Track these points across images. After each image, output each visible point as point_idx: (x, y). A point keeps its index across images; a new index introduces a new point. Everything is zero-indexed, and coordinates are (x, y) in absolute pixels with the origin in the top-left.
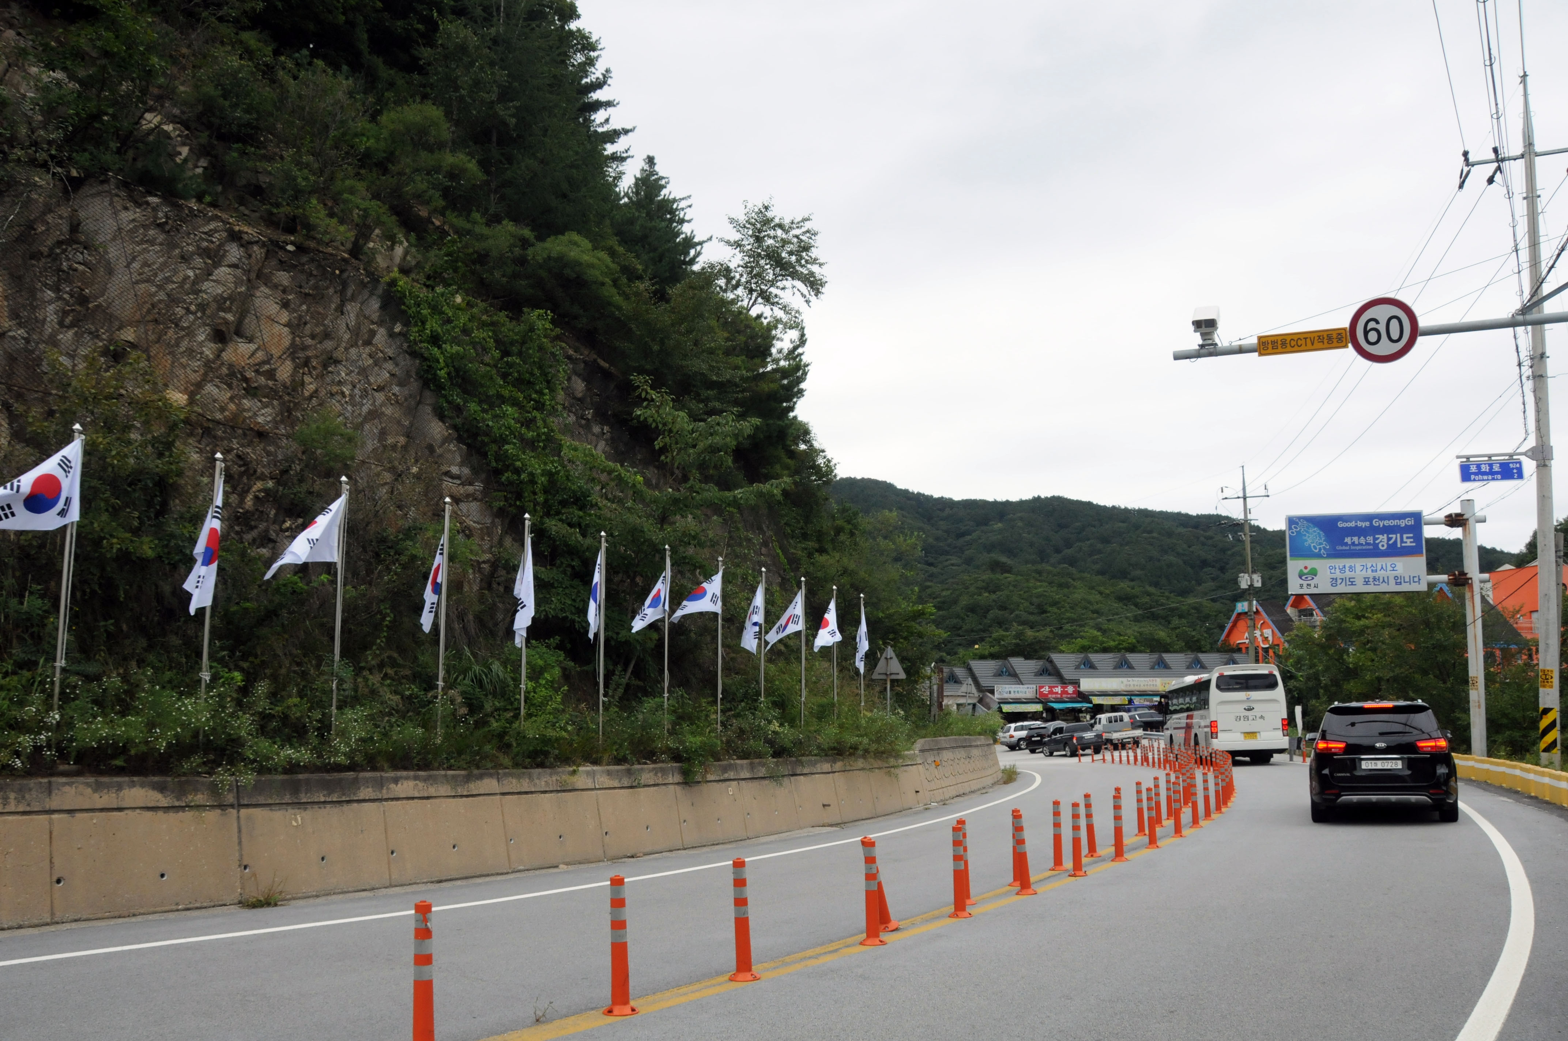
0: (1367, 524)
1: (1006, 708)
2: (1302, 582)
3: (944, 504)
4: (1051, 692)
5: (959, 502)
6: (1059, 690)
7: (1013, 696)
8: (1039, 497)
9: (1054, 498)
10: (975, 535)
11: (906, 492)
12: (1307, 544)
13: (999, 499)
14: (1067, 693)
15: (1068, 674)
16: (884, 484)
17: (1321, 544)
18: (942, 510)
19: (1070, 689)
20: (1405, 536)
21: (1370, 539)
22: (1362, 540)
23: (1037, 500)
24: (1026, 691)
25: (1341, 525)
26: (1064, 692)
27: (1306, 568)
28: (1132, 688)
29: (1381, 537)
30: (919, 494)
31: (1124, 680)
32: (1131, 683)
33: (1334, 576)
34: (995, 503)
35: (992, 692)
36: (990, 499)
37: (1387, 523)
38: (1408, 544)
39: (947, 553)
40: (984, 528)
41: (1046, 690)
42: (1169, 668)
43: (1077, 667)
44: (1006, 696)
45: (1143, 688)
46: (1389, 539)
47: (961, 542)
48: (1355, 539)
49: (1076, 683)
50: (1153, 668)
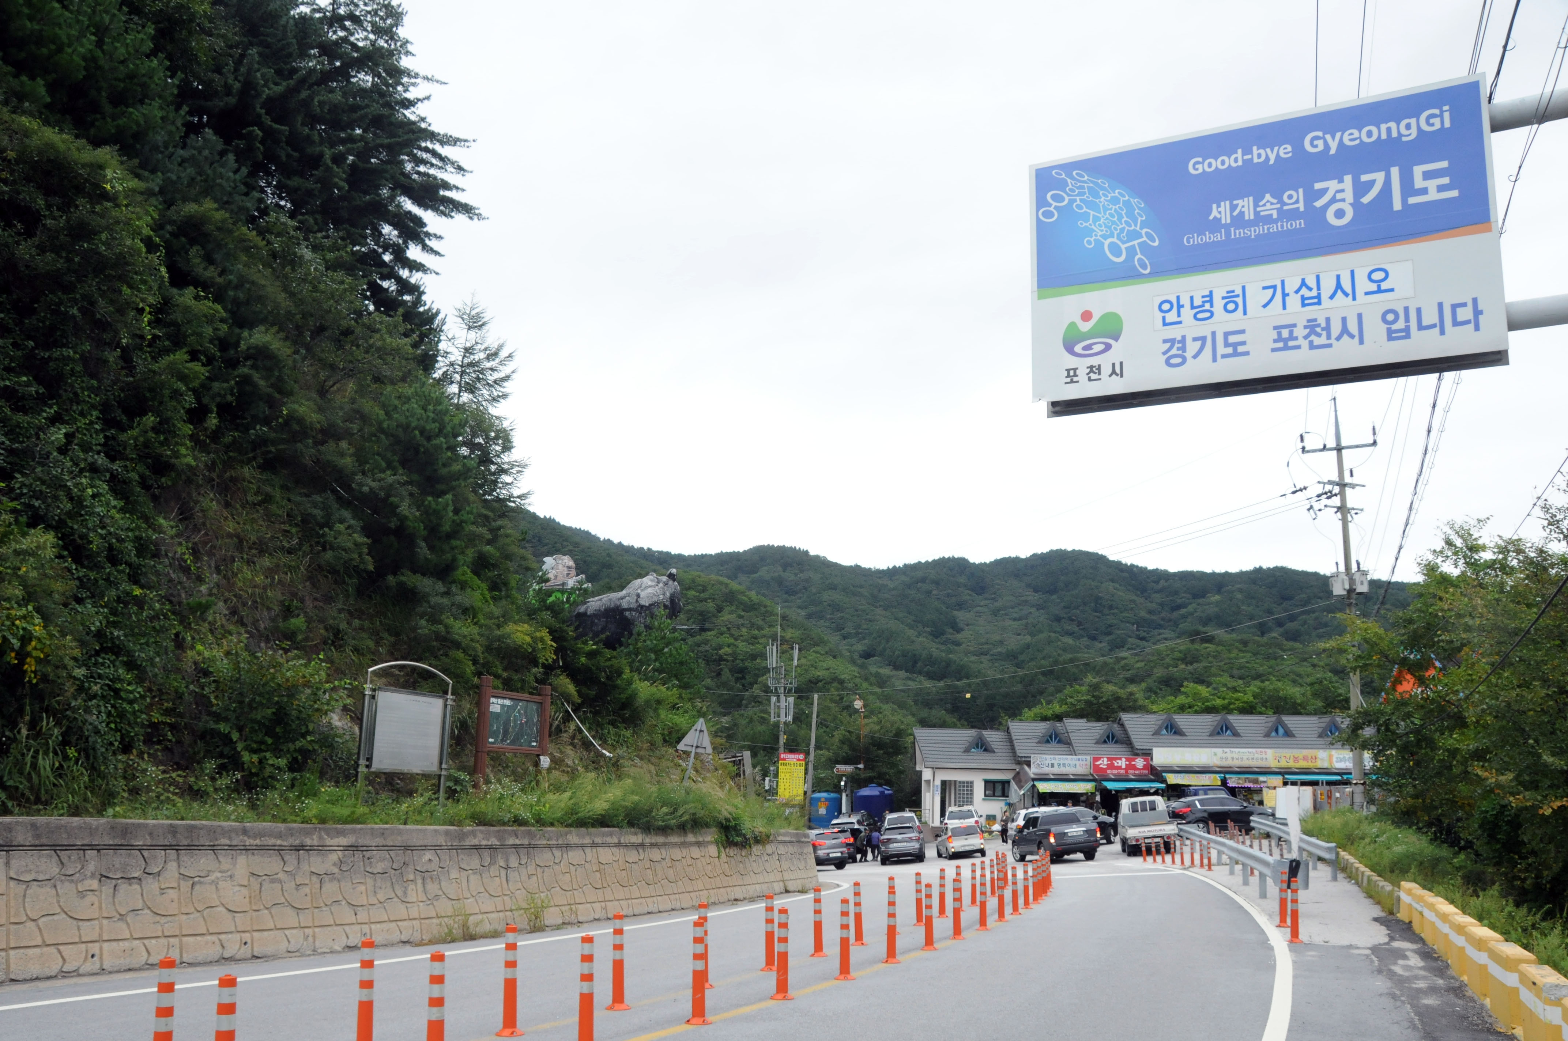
0: (1285, 151)
1: (1044, 787)
2: (1072, 362)
3: (1160, 576)
4: (1111, 766)
5: (1175, 575)
6: (1123, 763)
7: (1056, 770)
8: (1261, 568)
9: (1276, 569)
10: (1190, 608)
11: (1118, 564)
12: (1089, 243)
13: (1217, 571)
14: (1134, 768)
15: (1139, 743)
16: (1096, 555)
17: (1135, 235)
18: (1157, 582)
19: (1140, 763)
20: (1418, 171)
21: (1295, 199)
22: (1269, 206)
23: (1259, 571)
24: (1077, 764)
25: (1196, 167)
26: (1130, 767)
27: (1086, 316)
28: (1229, 763)
29: (1332, 185)
30: (1132, 566)
31: (1219, 751)
32: (1229, 755)
33: (1175, 333)
34: (1213, 574)
35: (1029, 764)
36: (1208, 570)
37: (1350, 137)
38: (1433, 195)
39: (1160, 627)
40: (1201, 601)
41: (1103, 763)
42: (1293, 736)
43: (1157, 733)
44: (1046, 770)
45: (1246, 763)
46: (1361, 189)
47: (1176, 615)
48: (1246, 205)
49: (1147, 754)
50: (1267, 735)
